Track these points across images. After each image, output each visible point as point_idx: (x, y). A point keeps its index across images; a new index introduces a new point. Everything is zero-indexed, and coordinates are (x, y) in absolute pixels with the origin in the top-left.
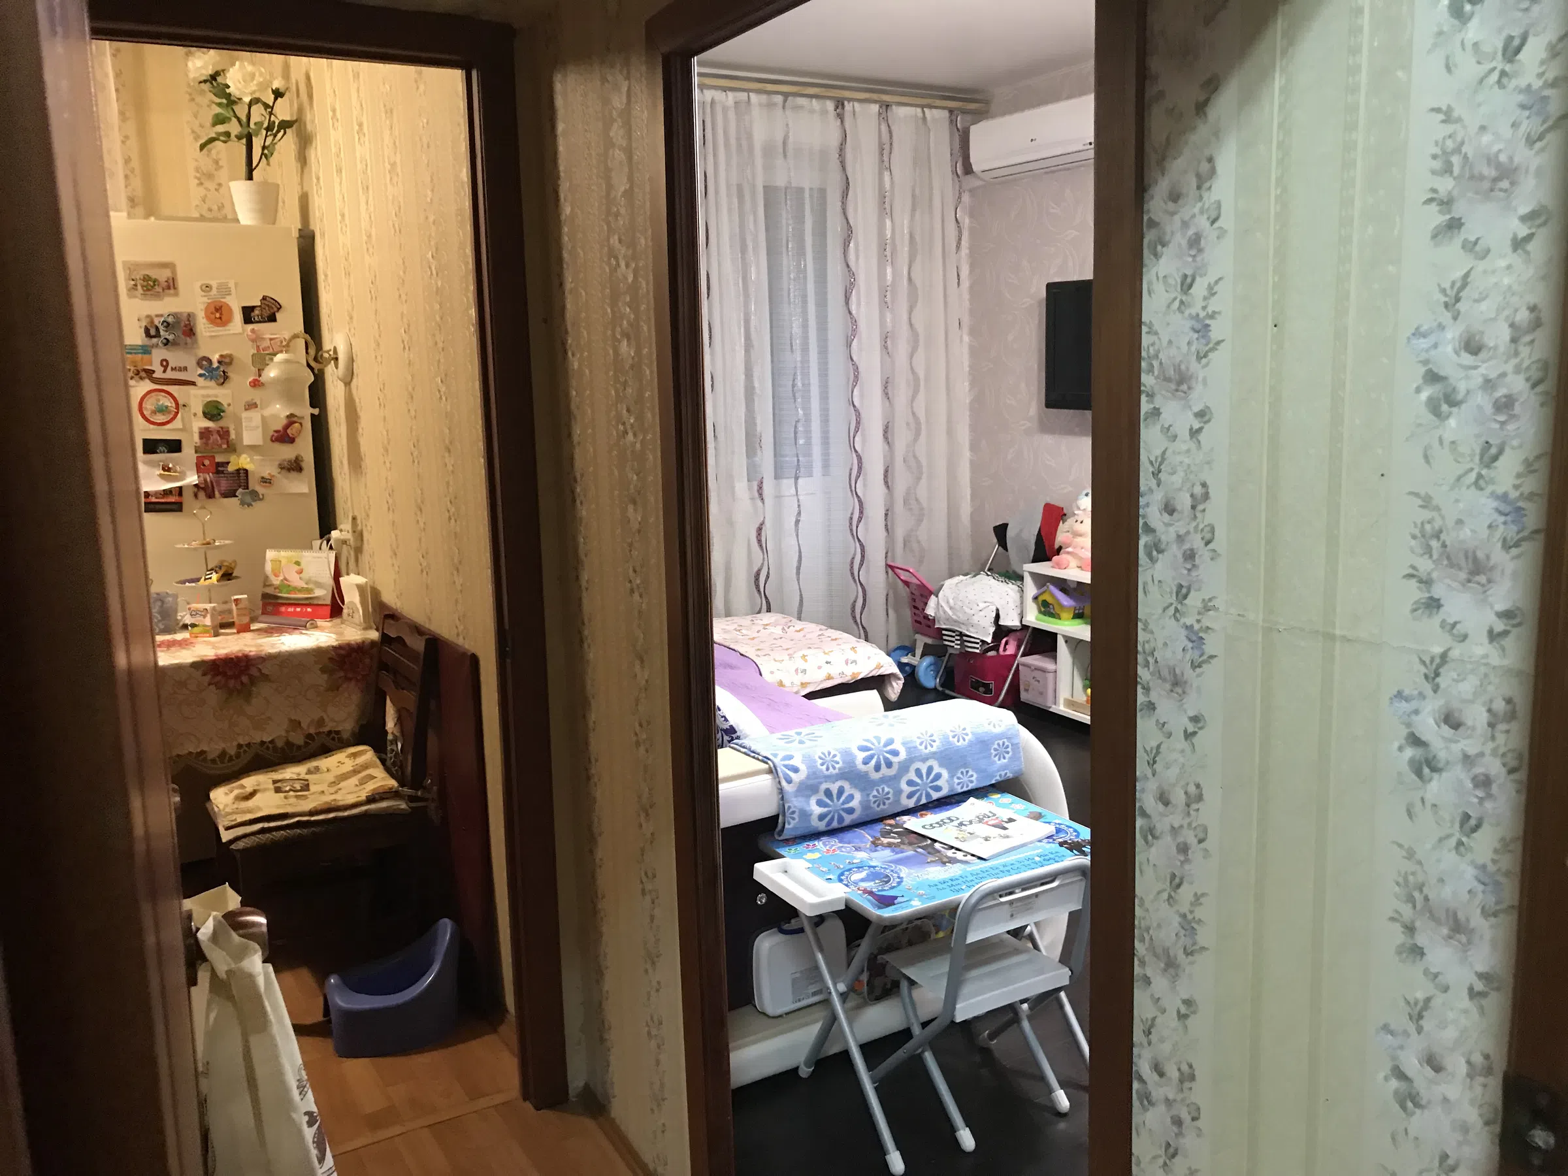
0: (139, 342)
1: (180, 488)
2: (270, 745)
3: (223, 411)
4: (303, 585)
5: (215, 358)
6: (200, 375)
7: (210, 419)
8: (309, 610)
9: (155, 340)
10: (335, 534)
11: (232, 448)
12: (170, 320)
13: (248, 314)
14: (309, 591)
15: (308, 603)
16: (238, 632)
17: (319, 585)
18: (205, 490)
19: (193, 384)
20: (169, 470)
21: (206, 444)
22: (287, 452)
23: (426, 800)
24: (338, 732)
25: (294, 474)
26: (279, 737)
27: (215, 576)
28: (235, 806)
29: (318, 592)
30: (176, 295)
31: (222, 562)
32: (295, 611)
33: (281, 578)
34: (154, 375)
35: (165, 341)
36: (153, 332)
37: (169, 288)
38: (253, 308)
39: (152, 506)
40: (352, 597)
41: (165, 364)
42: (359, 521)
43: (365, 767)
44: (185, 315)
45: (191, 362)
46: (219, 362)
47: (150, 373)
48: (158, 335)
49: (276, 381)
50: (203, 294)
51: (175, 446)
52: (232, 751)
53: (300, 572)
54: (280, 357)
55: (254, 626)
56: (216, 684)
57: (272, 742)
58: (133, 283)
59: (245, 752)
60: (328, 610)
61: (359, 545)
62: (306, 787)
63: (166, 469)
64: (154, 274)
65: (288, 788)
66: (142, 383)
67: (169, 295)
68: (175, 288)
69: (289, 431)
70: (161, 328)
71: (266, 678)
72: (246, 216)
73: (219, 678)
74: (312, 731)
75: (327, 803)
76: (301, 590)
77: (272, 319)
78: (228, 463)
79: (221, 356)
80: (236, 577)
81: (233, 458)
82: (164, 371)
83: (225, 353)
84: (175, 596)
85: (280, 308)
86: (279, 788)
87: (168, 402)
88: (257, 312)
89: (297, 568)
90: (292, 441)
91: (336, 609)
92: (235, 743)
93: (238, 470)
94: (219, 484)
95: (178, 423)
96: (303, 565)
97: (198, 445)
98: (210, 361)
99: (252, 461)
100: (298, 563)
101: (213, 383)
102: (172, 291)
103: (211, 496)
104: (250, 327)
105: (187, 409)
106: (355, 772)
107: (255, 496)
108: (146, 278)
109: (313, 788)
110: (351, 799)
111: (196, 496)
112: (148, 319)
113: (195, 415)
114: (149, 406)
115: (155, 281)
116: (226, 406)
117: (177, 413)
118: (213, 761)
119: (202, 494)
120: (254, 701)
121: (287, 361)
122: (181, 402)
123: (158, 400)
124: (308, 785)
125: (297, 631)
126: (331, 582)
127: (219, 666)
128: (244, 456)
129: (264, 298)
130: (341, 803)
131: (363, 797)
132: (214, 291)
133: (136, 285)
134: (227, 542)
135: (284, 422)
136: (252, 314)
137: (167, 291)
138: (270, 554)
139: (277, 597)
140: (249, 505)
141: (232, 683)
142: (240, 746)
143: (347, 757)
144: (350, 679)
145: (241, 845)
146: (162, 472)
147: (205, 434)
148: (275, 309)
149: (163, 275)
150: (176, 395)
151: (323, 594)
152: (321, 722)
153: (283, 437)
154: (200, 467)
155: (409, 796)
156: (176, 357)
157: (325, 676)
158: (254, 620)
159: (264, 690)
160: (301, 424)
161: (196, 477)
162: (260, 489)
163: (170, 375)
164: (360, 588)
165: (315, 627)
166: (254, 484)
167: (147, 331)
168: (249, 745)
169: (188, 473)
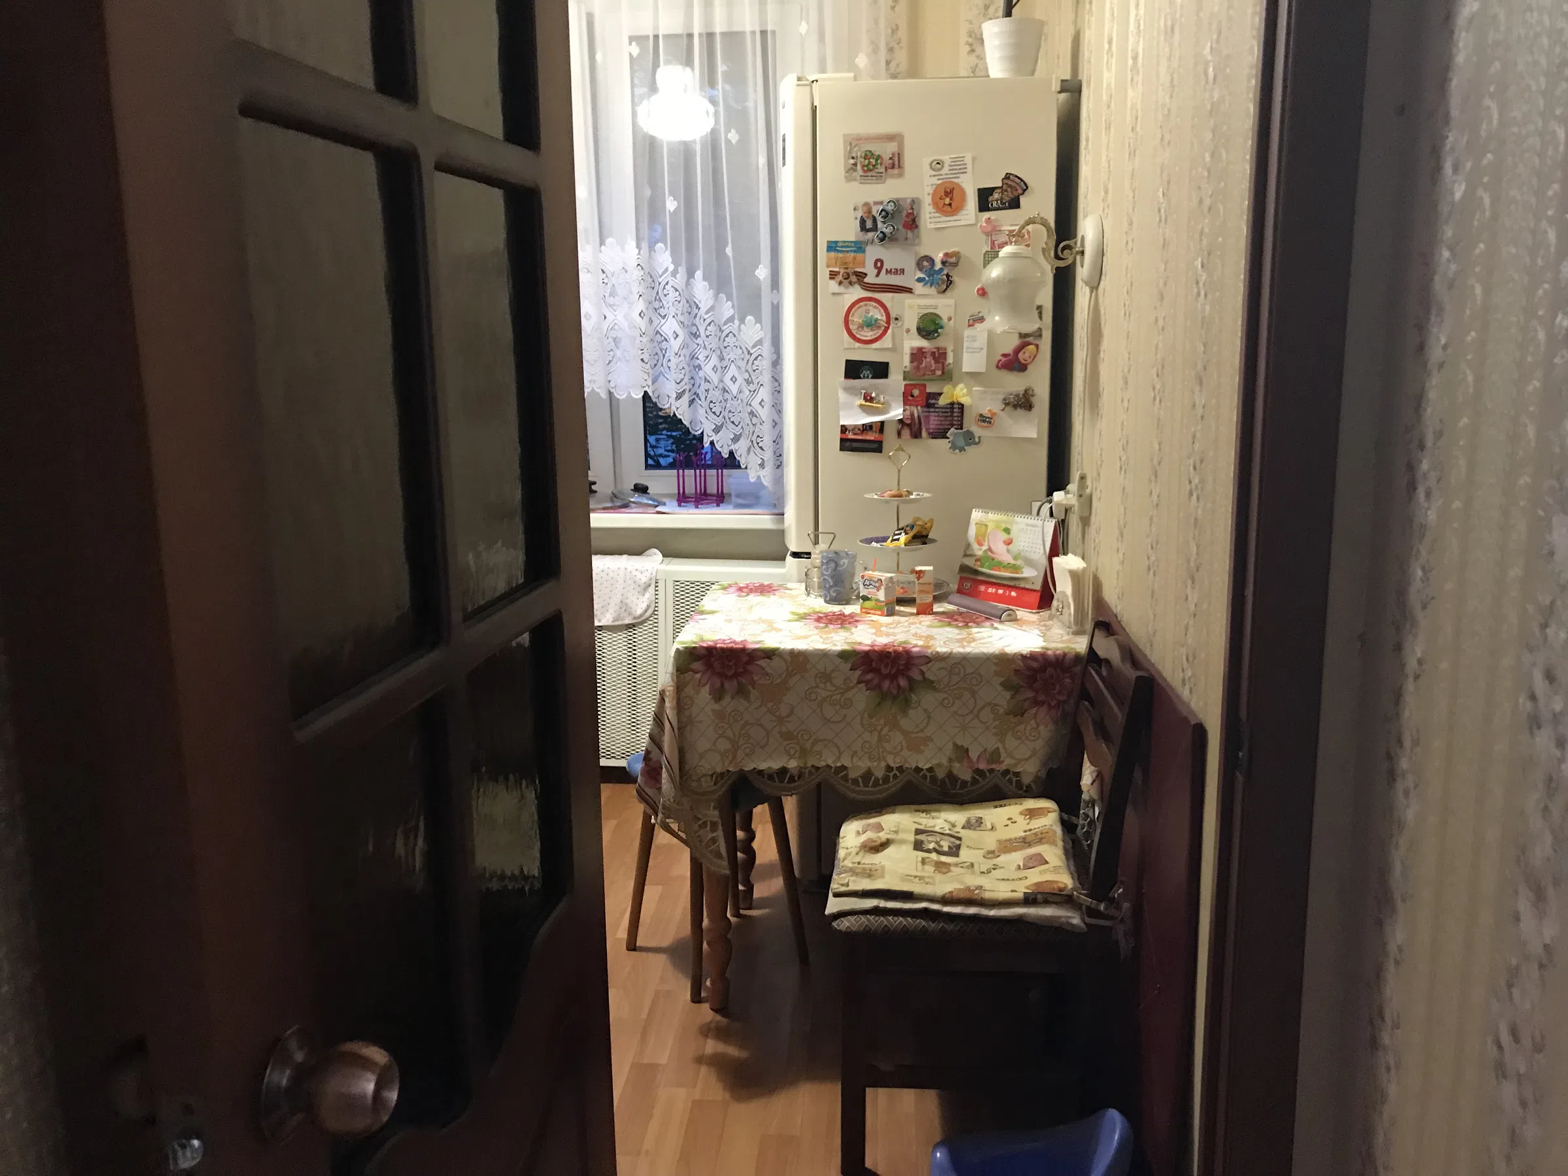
0: (853, 239)
1: (882, 423)
2: (928, 775)
3: (941, 328)
4: (1007, 559)
5: (939, 257)
6: (920, 280)
7: (924, 337)
8: (1013, 594)
9: (870, 235)
10: (1058, 496)
11: (947, 376)
12: (890, 208)
13: (985, 199)
14: (1016, 568)
15: (1011, 584)
16: (918, 614)
17: (1030, 563)
18: (911, 428)
19: (909, 290)
20: (871, 400)
21: (918, 368)
22: (1015, 383)
23: (1111, 918)
24: (1017, 774)
25: (1020, 412)
26: (939, 765)
27: (903, 538)
28: (857, 859)
29: (1028, 573)
30: (901, 175)
31: (918, 519)
32: (996, 593)
33: (985, 548)
34: (866, 280)
35: (881, 235)
36: (869, 224)
37: (893, 167)
38: (991, 190)
39: (848, 444)
40: (1064, 586)
41: (879, 265)
42: (1089, 482)
43: (1040, 838)
44: (909, 201)
45: (909, 263)
46: (943, 263)
47: (861, 276)
48: (875, 228)
49: (998, 282)
50: (933, 173)
51: (880, 370)
52: (879, 773)
53: (1009, 543)
54: (1007, 250)
55: (937, 608)
56: (867, 682)
57: (931, 770)
58: (852, 161)
59: (895, 776)
60: (1035, 598)
61: (1086, 514)
62: (954, 851)
63: (868, 398)
64: (876, 149)
65: (931, 846)
66: (851, 289)
67: (892, 176)
68: (899, 167)
69: (1020, 356)
70: (879, 219)
71: (929, 684)
72: (997, 67)
73: (869, 676)
74: (982, 766)
75: (968, 889)
76: (1008, 567)
77: (1015, 204)
78: (940, 394)
79: (946, 255)
80: (933, 541)
81: (947, 389)
82: (878, 275)
83: (950, 251)
84: (853, 558)
85: (1026, 188)
86: (922, 842)
87: (878, 315)
88: (996, 196)
89: (1005, 536)
90: (1023, 368)
91: (1045, 598)
92: (883, 764)
93: (952, 404)
94: (927, 417)
95: (886, 342)
96: (1013, 535)
97: (907, 369)
98: (931, 261)
99: (970, 393)
100: (1007, 531)
101: (933, 291)
102: (896, 171)
103: (916, 435)
104: (986, 215)
105: (899, 324)
106: (1025, 842)
107: (970, 439)
108: (868, 155)
109: (963, 852)
110: (1003, 891)
111: (899, 434)
112: (866, 208)
113: (908, 331)
114: (857, 318)
115: (879, 157)
116: (945, 319)
117: (886, 329)
118: (855, 781)
119: (906, 432)
120: (911, 712)
121: (1014, 256)
122: (893, 315)
123: (868, 312)
124: (958, 847)
125: (988, 624)
126: (1044, 562)
127: (872, 661)
128: (961, 386)
129: (1008, 176)
130: (987, 895)
131: (1019, 895)
132: (946, 170)
133: (855, 165)
134: (926, 495)
135: (1015, 342)
136: (990, 199)
137: (890, 171)
138: (976, 515)
139: (976, 572)
140: (962, 449)
141: (886, 684)
142: (889, 768)
143: (1021, 813)
144: (1042, 703)
145: (844, 924)
146: (864, 403)
147: (918, 355)
148: (1020, 191)
149: (886, 150)
150: (888, 305)
151: (1032, 575)
152: (995, 756)
153: (1013, 363)
154: (908, 398)
155: (1088, 908)
156: (893, 257)
157: (1008, 695)
158: (937, 599)
159: (928, 700)
160: (1037, 346)
161: (901, 411)
162: (977, 431)
163: (884, 279)
164: (1076, 576)
165: (1014, 619)
166: (970, 424)
167: (863, 222)
168: (900, 769)
169: (893, 405)
